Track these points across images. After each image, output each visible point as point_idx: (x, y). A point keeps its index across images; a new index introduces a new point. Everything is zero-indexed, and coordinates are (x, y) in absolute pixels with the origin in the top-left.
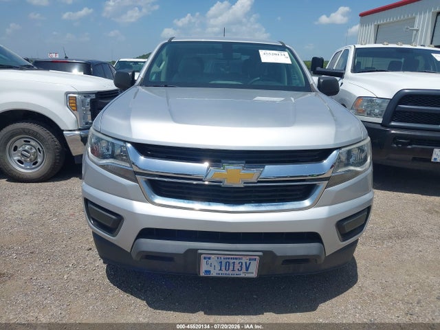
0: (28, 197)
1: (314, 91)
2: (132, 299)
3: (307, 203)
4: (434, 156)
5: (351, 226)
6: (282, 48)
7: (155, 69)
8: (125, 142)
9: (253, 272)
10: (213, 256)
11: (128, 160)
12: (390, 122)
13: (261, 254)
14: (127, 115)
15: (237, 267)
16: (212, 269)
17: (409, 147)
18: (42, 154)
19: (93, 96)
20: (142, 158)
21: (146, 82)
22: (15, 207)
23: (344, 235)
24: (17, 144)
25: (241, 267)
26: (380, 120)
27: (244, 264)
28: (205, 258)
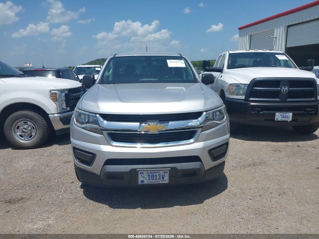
0: (28, 158)
1: (199, 82)
2: (101, 205)
3: (192, 141)
4: (276, 117)
5: (218, 153)
6: (180, 58)
7: (106, 74)
8: (96, 114)
9: (166, 180)
10: (144, 172)
11: (98, 124)
12: (249, 98)
13: (170, 169)
14: (96, 99)
15: (158, 177)
16: (144, 180)
17: (261, 112)
18: (35, 131)
19: (67, 92)
20: (105, 122)
21: (102, 82)
22: (21, 163)
23: (214, 158)
24: (19, 124)
25: (160, 177)
26: (243, 97)
27: (161, 176)
28: (140, 173)
